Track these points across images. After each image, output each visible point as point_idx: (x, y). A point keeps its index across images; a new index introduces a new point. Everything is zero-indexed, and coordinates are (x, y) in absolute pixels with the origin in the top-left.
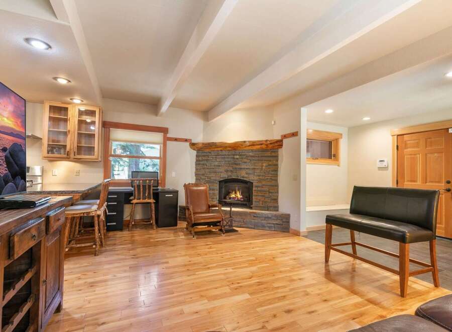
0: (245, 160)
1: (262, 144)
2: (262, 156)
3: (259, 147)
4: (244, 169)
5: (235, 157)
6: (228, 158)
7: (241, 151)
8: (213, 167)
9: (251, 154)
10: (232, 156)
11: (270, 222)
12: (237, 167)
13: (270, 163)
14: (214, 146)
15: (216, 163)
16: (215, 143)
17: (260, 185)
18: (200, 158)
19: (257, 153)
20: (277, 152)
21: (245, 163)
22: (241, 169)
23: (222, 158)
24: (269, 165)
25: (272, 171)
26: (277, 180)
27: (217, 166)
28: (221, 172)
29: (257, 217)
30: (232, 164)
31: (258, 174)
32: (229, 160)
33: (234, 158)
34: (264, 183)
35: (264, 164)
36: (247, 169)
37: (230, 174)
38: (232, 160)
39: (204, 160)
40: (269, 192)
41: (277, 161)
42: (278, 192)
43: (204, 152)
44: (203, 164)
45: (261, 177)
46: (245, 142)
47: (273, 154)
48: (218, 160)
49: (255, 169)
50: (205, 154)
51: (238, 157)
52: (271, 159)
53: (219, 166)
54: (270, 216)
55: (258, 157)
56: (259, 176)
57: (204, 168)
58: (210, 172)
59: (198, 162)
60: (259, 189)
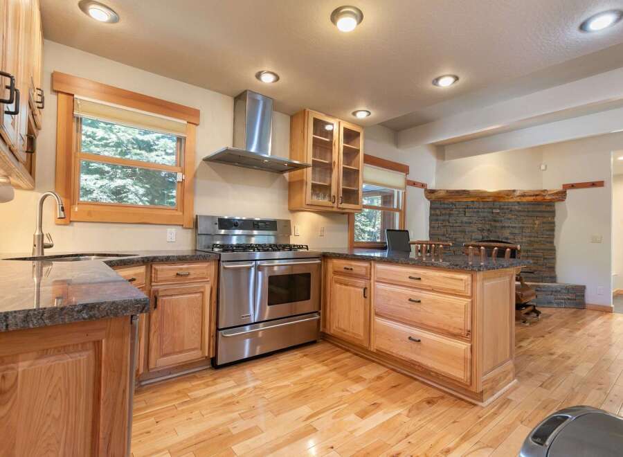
0: (510, 216)
1: (537, 195)
2: (533, 211)
3: (531, 198)
4: (509, 227)
5: (494, 211)
6: (484, 212)
7: (502, 204)
8: (460, 224)
9: (517, 207)
10: (490, 210)
11: (559, 297)
12: (498, 224)
13: (545, 220)
14: (465, 196)
15: (465, 219)
16: (468, 191)
17: (531, 248)
18: (438, 212)
19: (526, 206)
20: (554, 206)
21: (510, 219)
22: (504, 227)
23: (474, 212)
24: (543, 223)
25: (547, 230)
26: (552, 243)
27: (466, 223)
28: (473, 232)
29: (541, 291)
30: (490, 221)
31: (528, 234)
32: (485, 214)
33: (492, 213)
34: (536, 246)
35: (537, 222)
36: (512, 227)
37: (486, 234)
38: (489, 215)
39: (445, 214)
40: (544, 259)
41: (554, 217)
42: (554, 258)
43: (444, 204)
44: (444, 220)
45: (532, 239)
46: (514, 191)
47: (549, 209)
48: (467, 214)
49: (523, 227)
50: (446, 206)
51: (498, 211)
52: (546, 215)
53: (470, 223)
54: (559, 289)
55: (528, 212)
56: (530, 237)
57: (445, 226)
58: (454, 231)
59: (435, 218)
60: (530, 254)
